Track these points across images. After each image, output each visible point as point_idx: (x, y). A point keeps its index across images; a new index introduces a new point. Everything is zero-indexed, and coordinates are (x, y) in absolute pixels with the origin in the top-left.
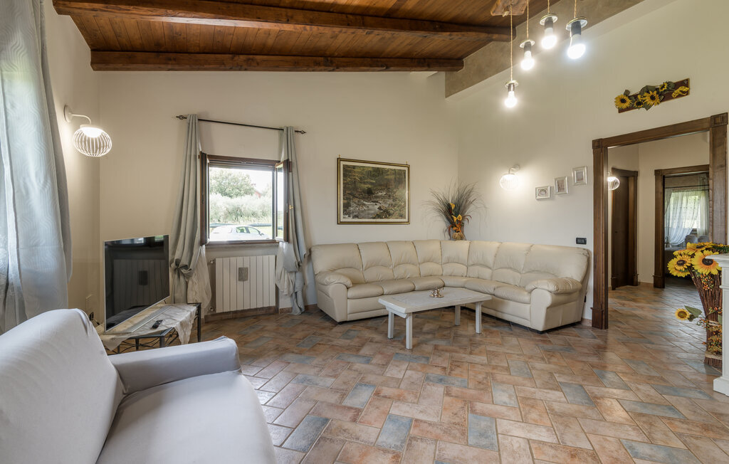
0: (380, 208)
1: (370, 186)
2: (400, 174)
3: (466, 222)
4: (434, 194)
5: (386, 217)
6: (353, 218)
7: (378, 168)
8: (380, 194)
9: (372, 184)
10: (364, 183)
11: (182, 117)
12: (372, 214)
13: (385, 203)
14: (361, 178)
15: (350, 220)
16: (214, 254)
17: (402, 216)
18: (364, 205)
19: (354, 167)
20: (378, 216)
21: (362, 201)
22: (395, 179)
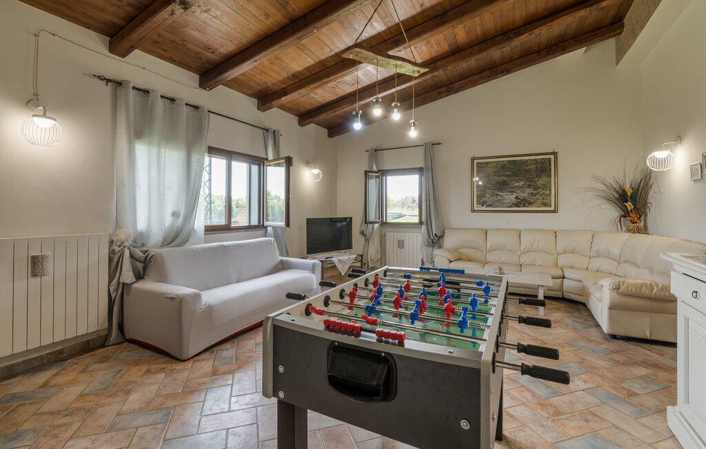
0: (517, 198)
1: (505, 178)
2: (542, 163)
3: (648, 211)
4: (597, 179)
5: (524, 206)
6: (487, 207)
7: (515, 161)
8: (517, 184)
9: (507, 176)
10: (499, 176)
11: (367, 151)
12: (507, 203)
13: (524, 193)
14: (495, 172)
15: (484, 208)
16: (385, 229)
17: (545, 205)
18: (499, 195)
19: (488, 163)
20: (517, 205)
21: (496, 192)
22: (536, 168)
